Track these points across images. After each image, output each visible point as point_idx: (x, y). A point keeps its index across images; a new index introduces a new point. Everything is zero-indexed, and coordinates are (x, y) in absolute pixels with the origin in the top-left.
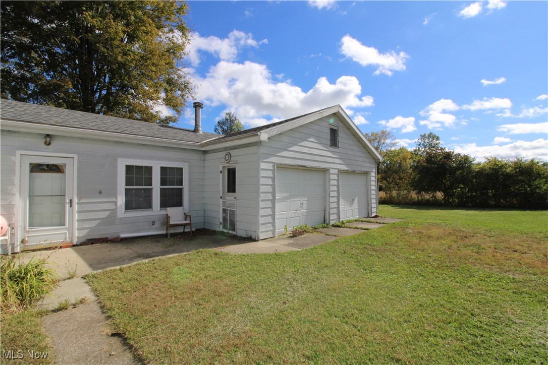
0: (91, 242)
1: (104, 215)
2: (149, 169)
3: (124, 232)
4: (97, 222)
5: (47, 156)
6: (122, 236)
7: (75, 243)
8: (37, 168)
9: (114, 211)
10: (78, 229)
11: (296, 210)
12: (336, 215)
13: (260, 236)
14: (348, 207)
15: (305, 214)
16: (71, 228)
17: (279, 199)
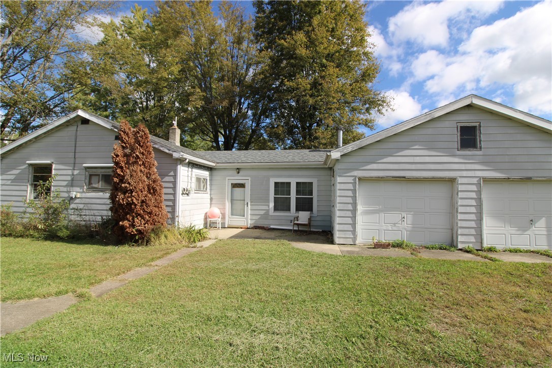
0: (256, 227)
1: (262, 212)
2: (289, 183)
3: (273, 225)
4: (259, 216)
5: (238, 179)
6: (272, 227)
7: (249, 226)
8: (235, 186)
9: (268, 210)
10: (251, 219)
11: (395, 224)
12: (473, 237)
13: (337, 240)
14: (513, 230)
15: (409, 229)
16: (247, 219)
17: (367, 210)
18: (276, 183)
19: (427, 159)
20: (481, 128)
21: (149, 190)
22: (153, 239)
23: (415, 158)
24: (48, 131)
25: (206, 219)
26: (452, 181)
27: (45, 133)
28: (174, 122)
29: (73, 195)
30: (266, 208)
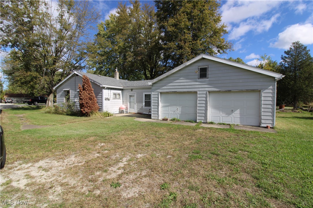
0: (138, 113)
1: (141, 107)
5: (132, 93)
6: (144, 113)
7: (136, 113)
8: (130, 96)
10: (137, 110)
11: (174, 111)
12: (203, 117)
13: (152, 118)
14: (224, 115)
15: (180, 113)
16: (135, 110)
17: (164, 106)
18: (145, 95)
19: (186, 84)
20: (209, 68)
21: (89, 99)
22: (91, 115)
23: (181, 83)
24: (68, 79)
25: (119, 109)
26: (196, 93)
27: (67, 80)
28: (116, 70)
29: (75, 101)
30: (142, 105)
